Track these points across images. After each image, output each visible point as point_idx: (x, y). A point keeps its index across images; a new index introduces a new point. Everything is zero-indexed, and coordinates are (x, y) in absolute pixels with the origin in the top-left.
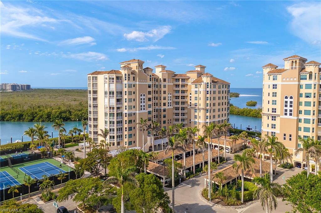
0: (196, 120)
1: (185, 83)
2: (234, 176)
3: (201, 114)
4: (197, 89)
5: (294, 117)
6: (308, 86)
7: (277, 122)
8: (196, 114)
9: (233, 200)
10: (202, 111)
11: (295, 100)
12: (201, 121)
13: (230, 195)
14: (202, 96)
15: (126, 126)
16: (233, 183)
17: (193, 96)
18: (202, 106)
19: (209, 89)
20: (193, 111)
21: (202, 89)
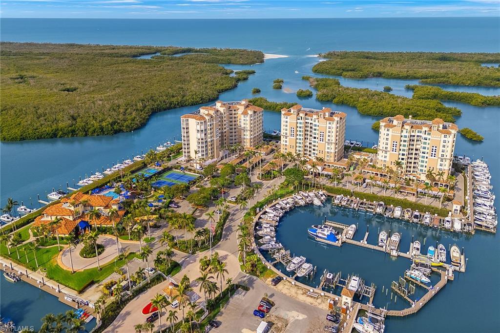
0: (245, 137)
1: (236, 112)
2: (269, 169)
3: (248, 133)
4: (245, 118)
5: (295, 138)
6: (300, 123)
7: (288, 140)
8: (245, 133)
9: (269, 178)
10: (248, 131)
11: (295, 130)
12: (248, 137)
13: (268, 177)
14: (248, 122)
15: (210, 148)
16: (269, 173)
17: (243, 122)
18: (249, 129)
19: (252, 118)
20: (242, 131)
21: (248, 118)
